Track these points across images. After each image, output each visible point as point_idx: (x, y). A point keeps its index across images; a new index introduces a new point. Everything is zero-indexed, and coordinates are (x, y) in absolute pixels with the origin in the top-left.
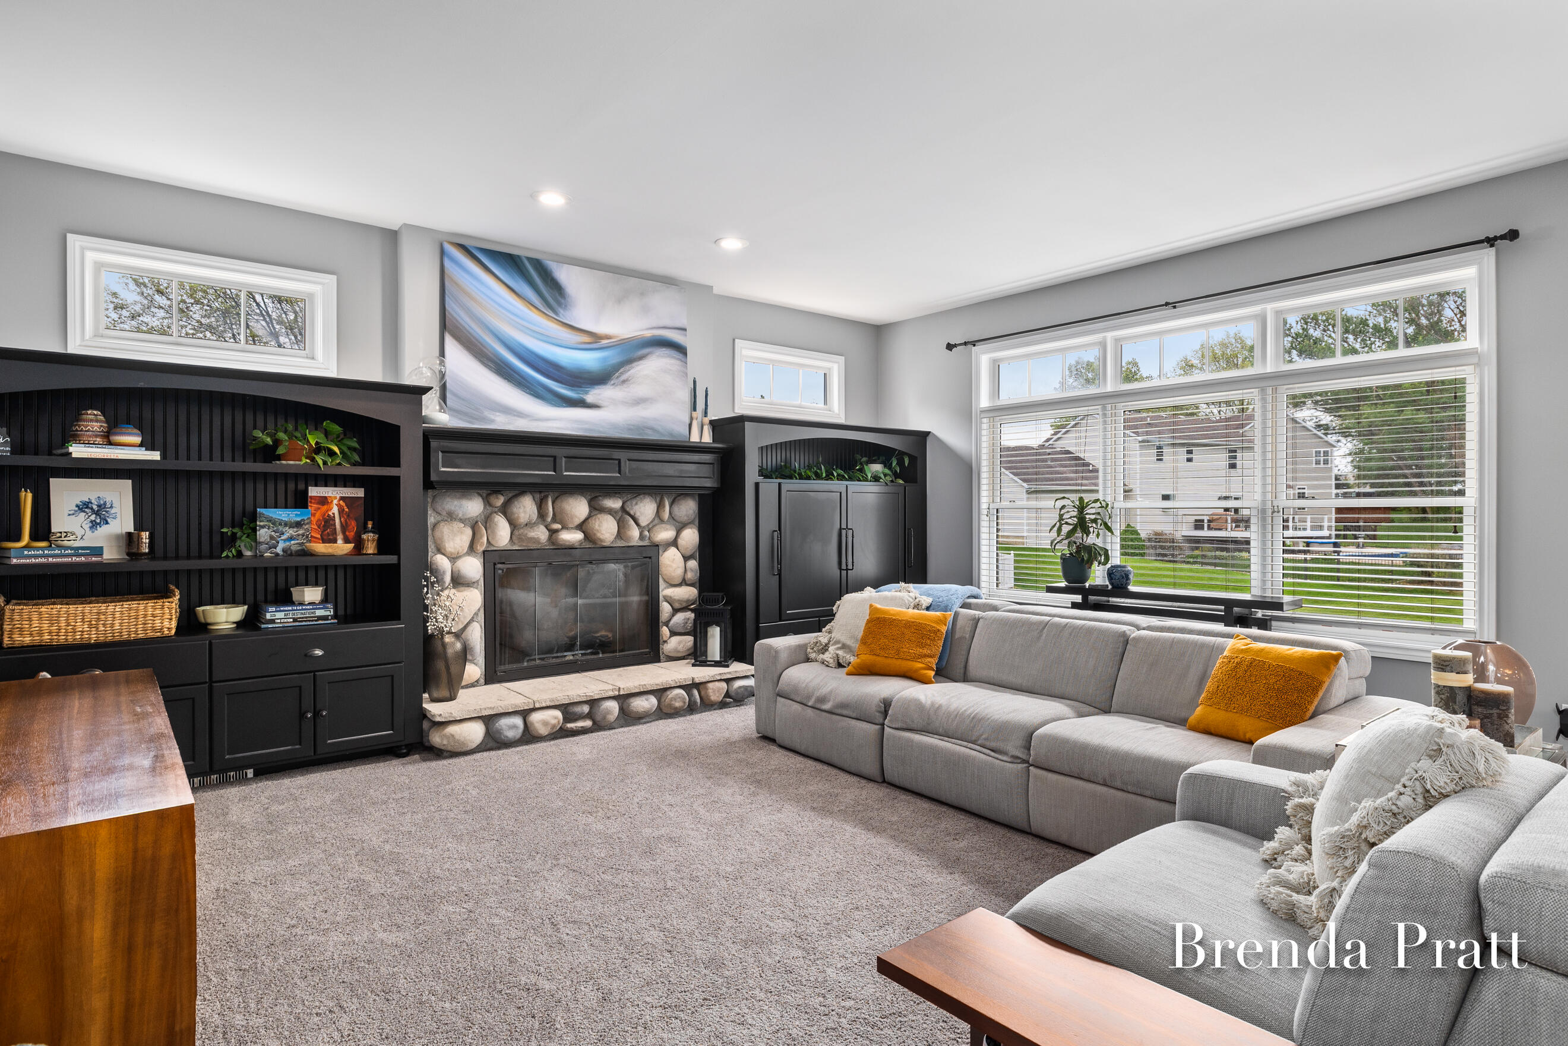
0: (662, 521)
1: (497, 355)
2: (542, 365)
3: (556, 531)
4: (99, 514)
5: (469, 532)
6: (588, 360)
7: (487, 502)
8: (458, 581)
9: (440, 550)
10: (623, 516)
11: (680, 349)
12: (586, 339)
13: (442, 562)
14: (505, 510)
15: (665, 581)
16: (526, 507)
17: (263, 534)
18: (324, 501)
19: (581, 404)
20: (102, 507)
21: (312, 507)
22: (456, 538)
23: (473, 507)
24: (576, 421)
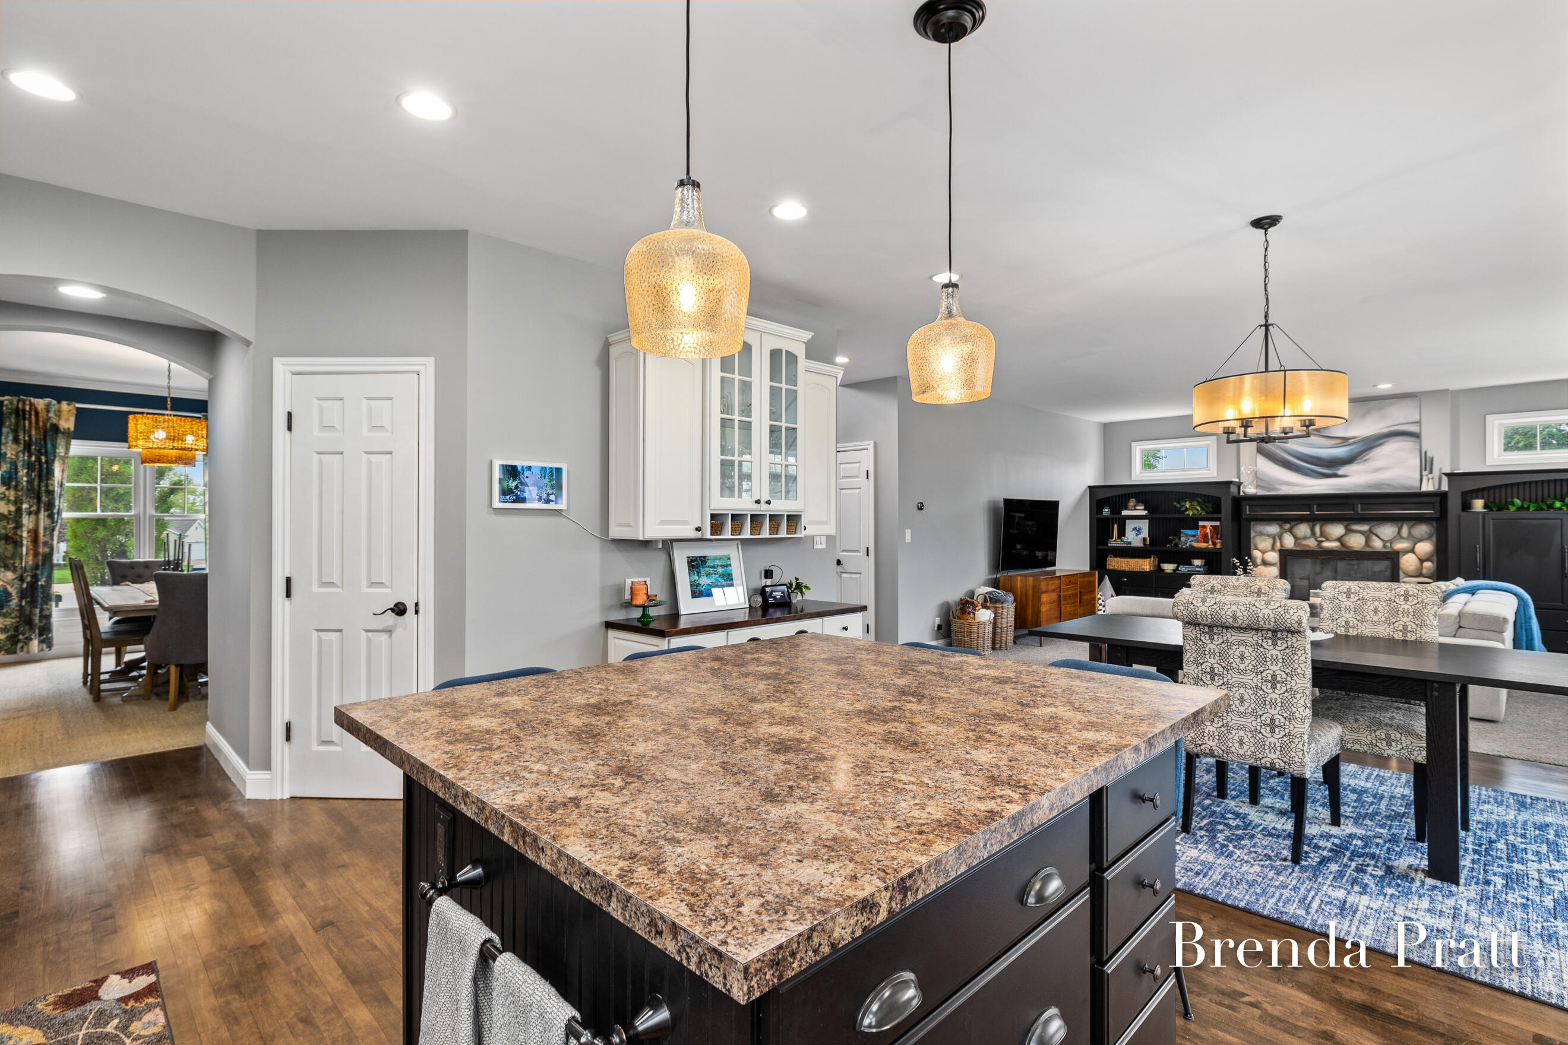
0: (1402, 538)
1: (1283, 458)
2: (1309, 459)
3: (1322, 541)
4: (1138, 531)
5: (1271, 541)
6: (1340, 452)
7: (1281, 527)
8: (1265, 563)
9: (1256, 548)
10: (1368, 535)
11: (1416, 436)
12: (1339, 441)
13: (1257, 554)
14: (1291, 531)
15: (1404, 573)
16: (1303, 529)
17: (1183, 539)
18: (1204, 527)
19: (1336, 476)
20: (1139, 529)
21: (1200, 529)
22: (1264, 543)
23: (1273, 529)
24: (1332, 485)
